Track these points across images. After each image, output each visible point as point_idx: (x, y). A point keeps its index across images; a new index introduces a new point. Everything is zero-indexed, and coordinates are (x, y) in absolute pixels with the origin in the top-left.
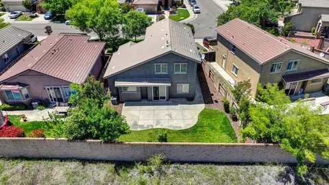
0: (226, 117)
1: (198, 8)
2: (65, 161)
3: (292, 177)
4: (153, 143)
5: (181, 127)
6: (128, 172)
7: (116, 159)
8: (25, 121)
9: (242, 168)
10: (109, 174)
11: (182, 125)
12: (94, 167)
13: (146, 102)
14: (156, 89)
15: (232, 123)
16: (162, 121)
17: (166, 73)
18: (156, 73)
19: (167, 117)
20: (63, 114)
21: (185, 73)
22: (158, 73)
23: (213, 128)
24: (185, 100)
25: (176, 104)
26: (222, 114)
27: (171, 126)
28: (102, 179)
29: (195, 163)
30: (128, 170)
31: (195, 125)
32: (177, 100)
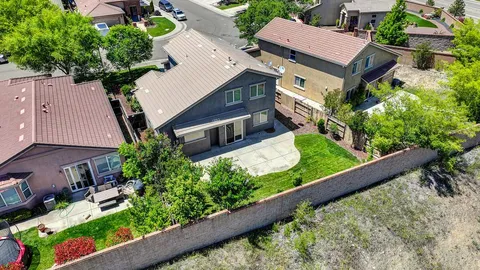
0: (327, 140)
1: (181, 13)
2: (176, 261)
3: (431, 178)
4: (285, 192)
5: (286, 166)
6: (270, 241)
7: (245, 230)
8: (50, 233)
9: (385, 186)
10: (249, 253)
11: (287, 163)
12: (223, 252)
13: (218, 149)
14: (230, 127)
15: (338, 143)
16: (260, 166)
17: (240, 102)
18: (228, 105)
19: (262, 160)
20: (115, 202)
21: (264, 96)
22: (231, 104)
23: (324, 156)
24: (265, 133)
25: (257, 140)
26: (319, 136)
27: (274, 169)
28: (244, 263)
29: (338, 198)
30: (269, 238)
31: (302, 159)
32: (255, 135)
